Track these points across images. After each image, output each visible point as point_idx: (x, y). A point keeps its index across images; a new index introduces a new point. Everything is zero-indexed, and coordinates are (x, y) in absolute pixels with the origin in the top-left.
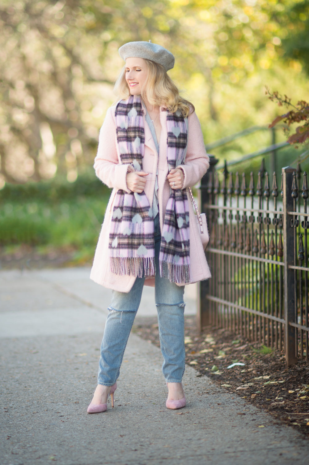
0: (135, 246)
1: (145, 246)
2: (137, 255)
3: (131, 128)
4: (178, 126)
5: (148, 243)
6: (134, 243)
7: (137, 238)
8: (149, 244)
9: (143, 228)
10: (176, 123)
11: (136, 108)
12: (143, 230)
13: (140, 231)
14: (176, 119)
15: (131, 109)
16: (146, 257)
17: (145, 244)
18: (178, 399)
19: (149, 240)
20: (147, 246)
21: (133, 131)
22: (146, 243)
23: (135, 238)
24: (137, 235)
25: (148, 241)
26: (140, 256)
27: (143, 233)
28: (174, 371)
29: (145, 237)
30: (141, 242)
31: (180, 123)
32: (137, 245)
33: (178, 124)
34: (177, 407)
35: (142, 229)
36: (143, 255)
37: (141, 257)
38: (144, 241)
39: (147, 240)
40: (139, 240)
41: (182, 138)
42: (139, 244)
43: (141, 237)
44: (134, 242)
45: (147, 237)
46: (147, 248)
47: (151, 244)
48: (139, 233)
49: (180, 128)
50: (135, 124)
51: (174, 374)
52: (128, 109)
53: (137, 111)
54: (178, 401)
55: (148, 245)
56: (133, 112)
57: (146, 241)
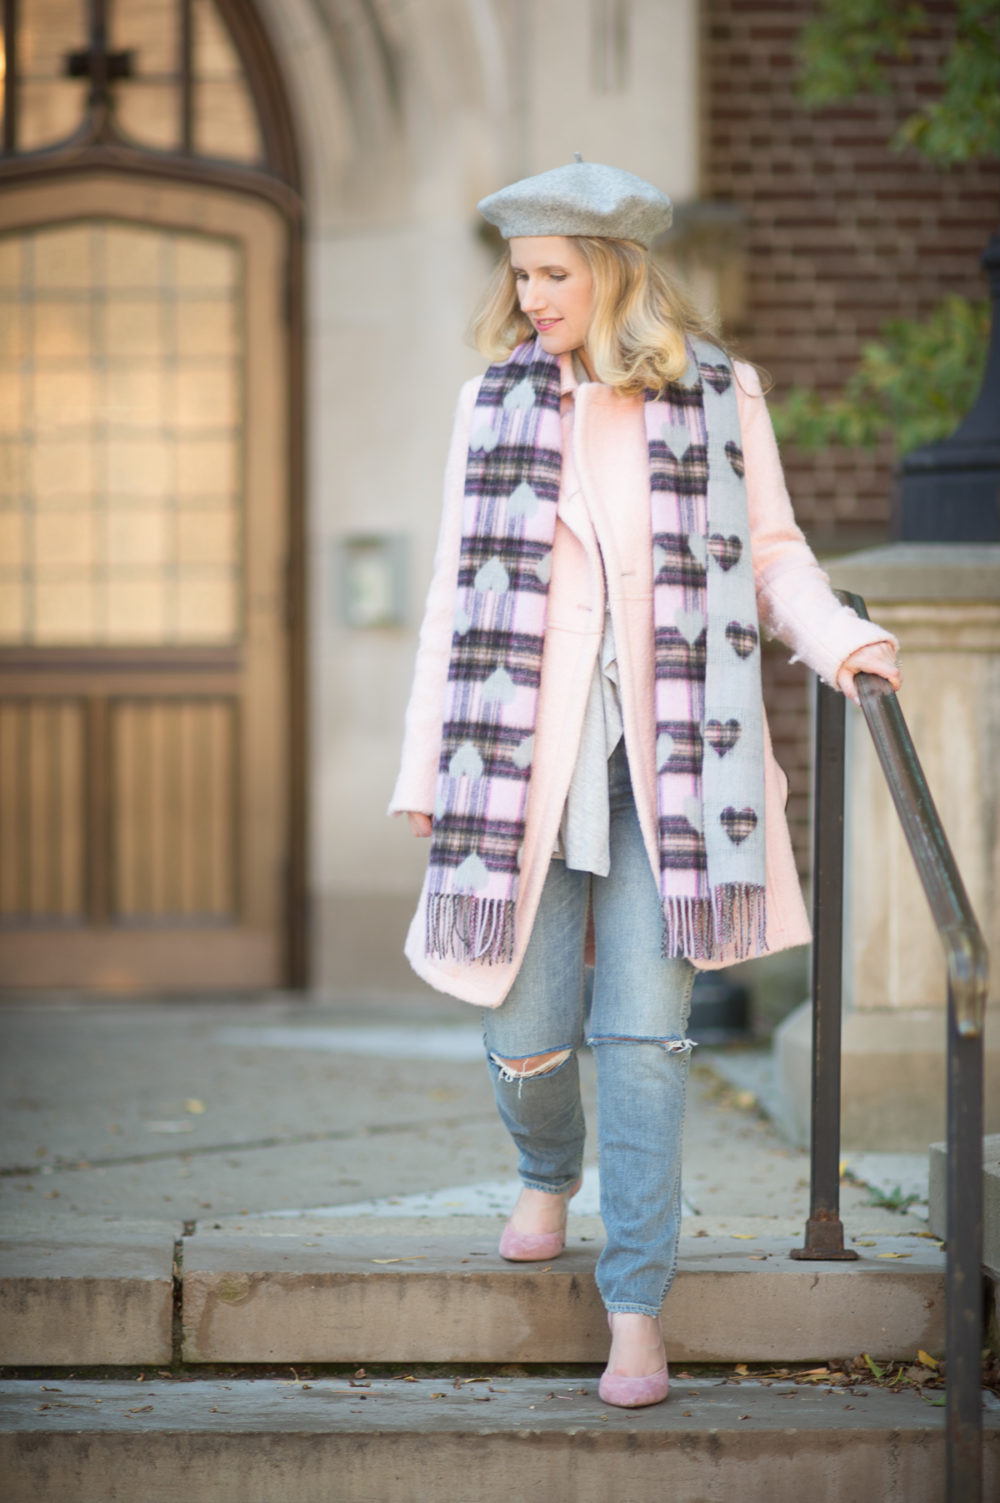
0: (451, 857)
1: (484, 861)
2: (453, 885)
3: (507, 449)
4: (682, 422)
5: (494, 850)
6: (451, 845)
7: (462, 831)
8: (497, 853)
9: (486, 799)
10: (676, 410)
11: (534, 380)
12: (485, 806)
13: (474, 805)
14: (674, 395)
15: (519, 383)
16: (480, 895)
17: (484, 852)
18: (644, 1375)
19: (501, 841)
20: (490, 861)
21: (513, 460)
22: (487, 849)
23: (453, 831)
24: (463, 818)
25: (496, 843)
26: (462, 891)
27: (483, 814)
28: (633, 1274)
29: (487, 830)
30: (472, 843)
31: (691, 413)
32: (459, 852)
33: (682, 415)
34: (637, 1400)
35: (480, 799)
36: (471, 889)
37: (465, 893)
38: (483, 841)
39: (494, 840)
40: (468, 836)
41: (696, 463)
42: (465, 851)
43: (475, 826)
44: (449, 841)
45: (494, 829)
46: (489, 867)
47: (503, 857)
48: (467, 814)
49: (689, 428)
50: (524, 435)
51: (636, 1284)
52: (510, 383)
53: (537, 392)
54: (641, 1380)
55: (494, 857)
56: (523, 392)
57: (489, 843)
